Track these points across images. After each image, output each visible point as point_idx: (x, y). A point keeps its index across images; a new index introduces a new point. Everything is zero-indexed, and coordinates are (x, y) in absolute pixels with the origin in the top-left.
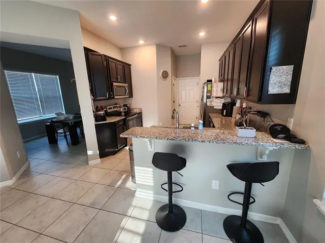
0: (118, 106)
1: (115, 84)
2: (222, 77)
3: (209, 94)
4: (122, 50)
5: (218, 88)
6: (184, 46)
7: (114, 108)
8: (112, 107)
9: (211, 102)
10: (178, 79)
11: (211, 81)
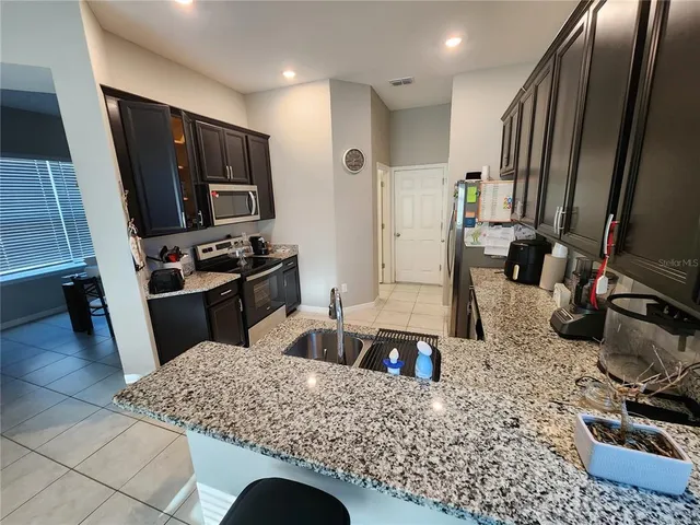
0: (232, 241)
1: (213, 187)
2: (511, 166)
3: (470, 215)
4: (247, 98)
5: (497, 198)
6: (407, 82)
7: (218, 247)
8: (213, 245)
9: (475, 236)
10: (394, 169)
11: (477, 175)
